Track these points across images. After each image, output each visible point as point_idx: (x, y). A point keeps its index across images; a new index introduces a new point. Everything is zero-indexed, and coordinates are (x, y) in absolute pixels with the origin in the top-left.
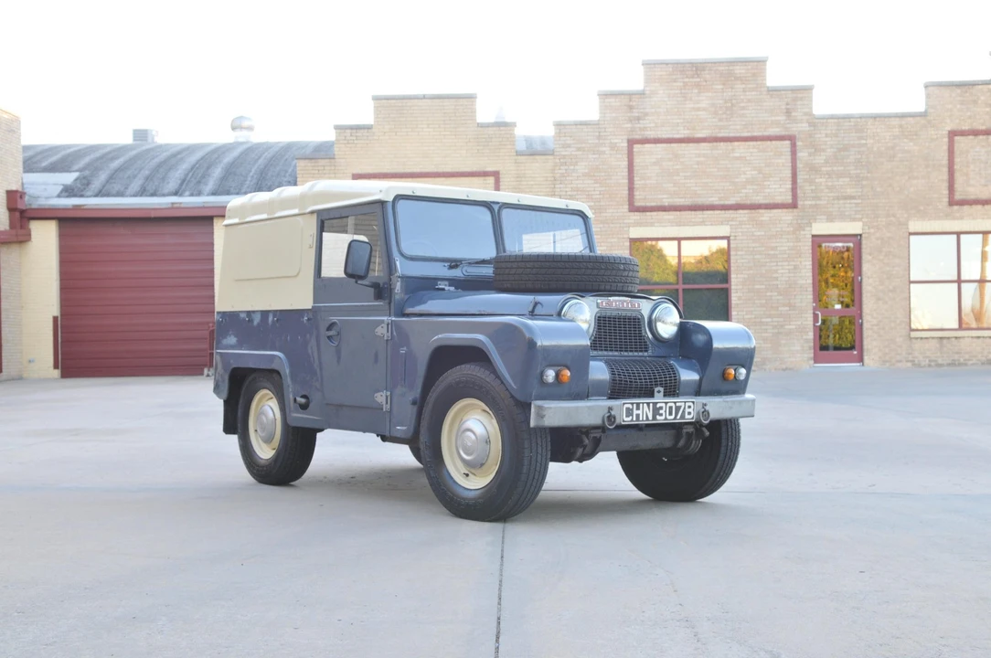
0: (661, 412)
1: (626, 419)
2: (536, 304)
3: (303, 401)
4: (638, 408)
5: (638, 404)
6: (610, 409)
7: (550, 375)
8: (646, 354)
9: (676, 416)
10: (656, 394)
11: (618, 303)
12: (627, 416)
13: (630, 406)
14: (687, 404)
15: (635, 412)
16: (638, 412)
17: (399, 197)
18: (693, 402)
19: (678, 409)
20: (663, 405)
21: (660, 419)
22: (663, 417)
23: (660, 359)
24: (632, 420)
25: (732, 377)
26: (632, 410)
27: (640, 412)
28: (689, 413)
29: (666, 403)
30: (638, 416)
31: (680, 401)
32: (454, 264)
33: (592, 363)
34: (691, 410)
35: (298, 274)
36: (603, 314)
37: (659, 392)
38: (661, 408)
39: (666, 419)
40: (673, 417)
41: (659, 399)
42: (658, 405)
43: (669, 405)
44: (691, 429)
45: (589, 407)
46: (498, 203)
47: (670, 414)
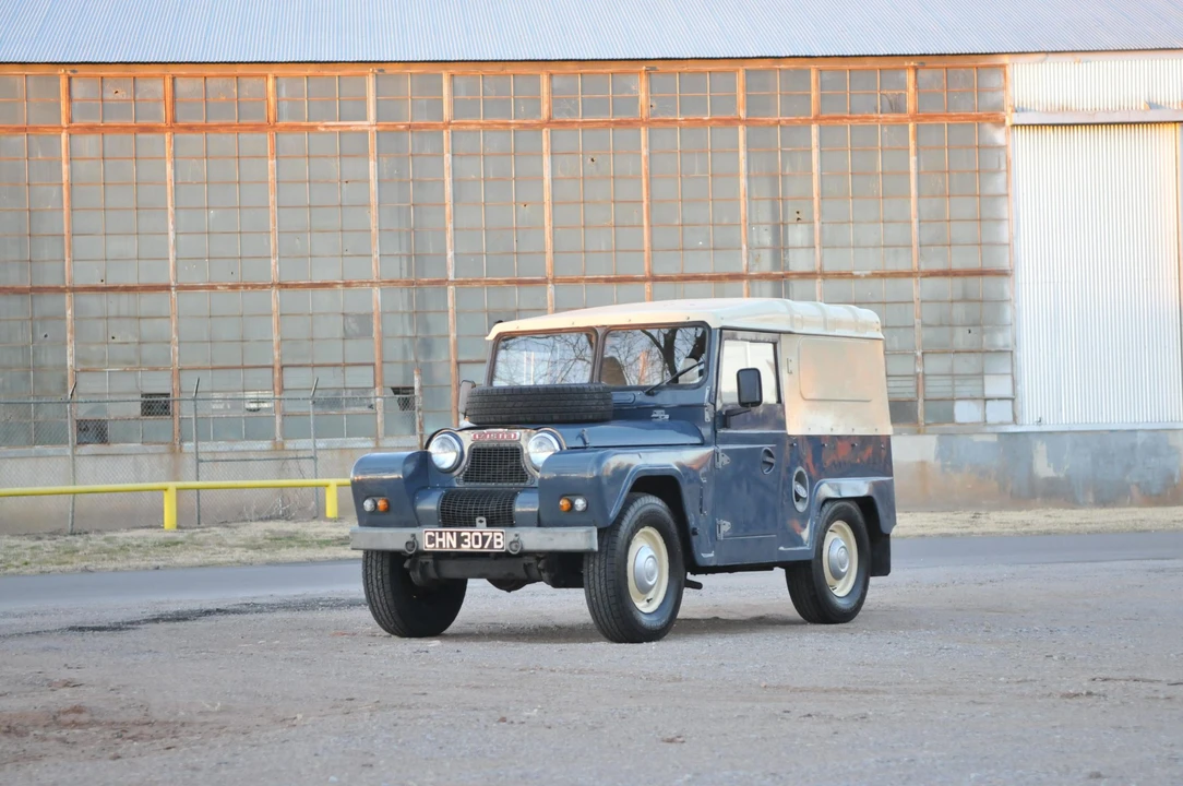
0: (466, 540)
1: (428, 546)
5: (443, 533)
9: (484, 543)
10: (478, 524)
14: (495, 534)
15: (438, 540)
16: (441, 540)
19: (485, 539)
21: (465, 548)
22: (468, 546)
24: (436, 547)
26: (435, 538)
27: (444, 540)
29: (471, 533)
31: (488, 532)
34: (500, 541)
36: (479, 447)
39: (472, 547)
40: (480, 545)
41: (474, 528)
42: (463, 534)
43: (475, 534)
45: (392, 534)
47: (477, 543)
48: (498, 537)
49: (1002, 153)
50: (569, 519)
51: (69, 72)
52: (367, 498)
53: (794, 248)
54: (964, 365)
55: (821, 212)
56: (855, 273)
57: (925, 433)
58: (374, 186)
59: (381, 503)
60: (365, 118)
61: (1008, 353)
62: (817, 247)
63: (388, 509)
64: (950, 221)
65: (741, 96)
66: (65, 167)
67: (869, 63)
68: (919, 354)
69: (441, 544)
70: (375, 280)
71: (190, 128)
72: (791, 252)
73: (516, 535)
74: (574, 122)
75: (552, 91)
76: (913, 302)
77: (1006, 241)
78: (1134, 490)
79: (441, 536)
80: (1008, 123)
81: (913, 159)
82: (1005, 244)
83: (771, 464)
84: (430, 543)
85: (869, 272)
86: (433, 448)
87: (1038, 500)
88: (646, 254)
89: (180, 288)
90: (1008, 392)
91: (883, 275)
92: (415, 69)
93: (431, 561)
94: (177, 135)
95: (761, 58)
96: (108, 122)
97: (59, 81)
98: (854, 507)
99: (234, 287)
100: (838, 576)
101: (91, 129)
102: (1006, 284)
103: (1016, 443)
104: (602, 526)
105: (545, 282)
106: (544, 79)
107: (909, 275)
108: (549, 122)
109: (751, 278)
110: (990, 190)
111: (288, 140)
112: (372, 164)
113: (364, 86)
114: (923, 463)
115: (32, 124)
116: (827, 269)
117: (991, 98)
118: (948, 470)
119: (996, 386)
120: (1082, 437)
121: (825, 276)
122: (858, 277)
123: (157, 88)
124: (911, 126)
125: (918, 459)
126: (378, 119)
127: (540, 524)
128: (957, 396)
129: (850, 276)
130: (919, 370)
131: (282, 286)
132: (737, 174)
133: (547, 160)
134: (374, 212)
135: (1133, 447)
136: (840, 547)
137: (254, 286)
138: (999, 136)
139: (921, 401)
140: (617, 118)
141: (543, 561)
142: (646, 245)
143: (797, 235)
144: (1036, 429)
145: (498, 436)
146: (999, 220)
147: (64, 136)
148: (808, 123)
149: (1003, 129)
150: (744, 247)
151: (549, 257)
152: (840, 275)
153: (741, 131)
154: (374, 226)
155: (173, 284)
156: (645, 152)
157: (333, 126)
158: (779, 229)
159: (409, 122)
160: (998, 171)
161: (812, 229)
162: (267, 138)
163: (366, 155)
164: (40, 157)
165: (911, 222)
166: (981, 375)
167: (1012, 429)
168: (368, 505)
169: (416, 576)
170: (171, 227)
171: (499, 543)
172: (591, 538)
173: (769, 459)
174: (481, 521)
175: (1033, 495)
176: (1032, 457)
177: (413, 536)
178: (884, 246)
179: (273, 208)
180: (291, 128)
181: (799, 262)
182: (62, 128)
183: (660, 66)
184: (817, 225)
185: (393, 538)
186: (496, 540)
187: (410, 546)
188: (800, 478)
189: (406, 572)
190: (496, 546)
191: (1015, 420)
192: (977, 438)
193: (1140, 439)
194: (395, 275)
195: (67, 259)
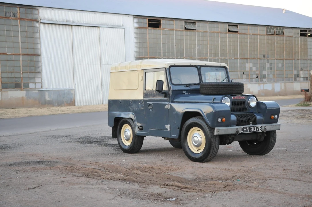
0: (252, 129)
1: (242, 132)
2: (214, 99)
3: (141, 128)
4: (245, 129)
5: (245, 127)
6: (237, 129)
7: (220, 120)
8: (247, 112)
9: (256, 130)
10: (250, 124)
11: (237, 97)
12: (242, 131)
13: (243, 128)
14: (260, 127)
15: (244, 130)
16: (245, 130)
17: (171, 66)
18: (261, 126)
19: (257, 128)
20: (253, 127)
22: (252, 131)
23: (251, 113)
24: (243, 132)
25: (273, 118)
26: (243, 129)
27: (246, 130)
28: (260, 129)
30: (245, 131)
31: (257, 126)
32: (187, 85)
33: (231, 115)
34: (261, 128)
35: (138, 88)
36: (234, 101)
37: (251, 123)
38: (252, 128)
39: (253, 131)
41: (251, 125)
43: (254, 127)
44: (261, 134)
45: (231, 129)
46: (199, 66)
47: (255, 130)
49: (38, 29)
54: (31, 75)
56: (7, 53)
57: (23, 90)
61: (40, 73)
64: (27, 43)
68: (22, 72)
73: (265, 127)
76: (20, 61)
77: (39, 48)
78: (65, 102)
80: (39, 22)
81: (19, 28)
82: (39, 49)
85: (10, 53)
87: (46, 105)
90: (40, 81)
91: (13, 54)
102: (39, 58)
103: (42, 93)
107: (20, 55)
110: (36, 37)
114: (23, 97)
117: (35, 16)
118: (28, 99)
119: (38, 80)
120: (54, 91)
121: (1, 54)
122: (8, 54)
124: (19, 20)
125: (22, 96)
128: (30, 82)
130: (22, 76)
135: (65, 93)
138: (37, 25)
139: (22, 83)
144: (46, 89)
146: (38, 43)
149: (38, 23)
152: (4, 54)
160: (37, 32)
165: (19, 43)
166: (34, 78)
167: (41, 89)
175: (45, 103)
176: (45, 96)
178: (14, 48)
187: (237, 132)
191: (42, 87)
192: (34, 92)
193: (66, 91)
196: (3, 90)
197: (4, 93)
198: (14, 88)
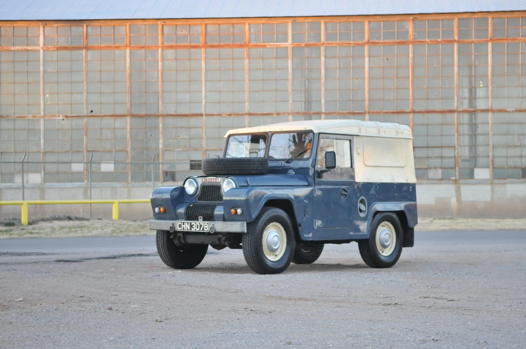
0: (193, 227)
5: (183, 223)
10: (199, 219)
11: (210, 180)
19: (201, 226)
20: (194, 224)
21: (193, 230)
22: (194, 229)
29: (195, 223)
31: (202, 223)
36: (204, 185)
38: (193, 225)
39: (196, 230)
40: (199, 229)
42: (192, 224)
43: (197, 224)
45: (165, 223)
46: (272, 132)
47: (198, 228)
48: (206, 225)
50: (234, 218)
51: (162, 23)
52: (157, 207)
53: (480, 98)
55: (492, 82)
56: (508, 110)
58: (290, 71)
59: (162, 209)
60: (287, 41)
62: (490, 98)
63: (165, 212)
65: (456, 30)
66: (160, 63)
67: (516, 14)
69: (184, 228)
70: (290, 112)
71: (212, 46)
72: (477, 100)
73: (213, 225)
74: (378, 43)
75: (370, 28)
79: (184, 225)
83: (346, 195)
84: (179, 227)
85: (514, 109)
86: (186, 186)
88: (410, 101)
89: (207, 115)
91: (520, 111)
92: (309, 20)
93: (182, 235)
94: (207, 49)
95: (466, 13)
96: (179, 44)
97: (158, 27)
98: (394, 216)
99: (230, 115)
100: (385, 247)
101: (171, 47)
104: (248, 222)
105: (365, 113)
106: (366, 23)
108: (368, 43)
109: (459, 112)
111: (254, 51)
112: (290, 62)
113: (287, 27)
115: (147, 45)
116: (494, 108)
121: (493, 111)
122: (509, 112)
123: (199, 29)
126: (293, 41)
127: (224, 220)
129: (505, 111)
131: (250, 114)
132: (453, 65)
133: (367, 59)
134: (290, 83)
136: (386, 234)
137: (238, 115)
140: (399, 41)
141: (225, 237)
142: (411, 97)
143: (480, 93)
145: (212, 180)
147: (160, 50)
148: (486, 42)
150: (456, 98)
151: (367, 102)
152: (500, 111)
153: (456, 46)
154: (290, 88)
155: (204, 113)
156: (411, 55)
157: (273, 45)
158: (472, 90)
159: (306, 43)
161: (487, 91)
162: (245, 51)
163: (287, 57)
164: (150, 59)
168: (157, 210)
169: (176, 242)
170: (203, 89)
171: (206, 228)
172: (243, 227)
173: (344, 193)
174: (201, 218)
177: (173, 224)
178: (522, 98)
179: (247, 80)
180: (255, 46)
181: (481, 104)
182: (159, 47)
183: (419, 17)
184: (490, 88)
185: (166, 225)
186: (205, 227)
187: (172, 228)
188: (362, 202)
189: (172, 240)
190: (205, 229)
194: (299, 110)
195: (160, 103)
196: (495, 181)
197: (499, 189)
198: (519, 178)
